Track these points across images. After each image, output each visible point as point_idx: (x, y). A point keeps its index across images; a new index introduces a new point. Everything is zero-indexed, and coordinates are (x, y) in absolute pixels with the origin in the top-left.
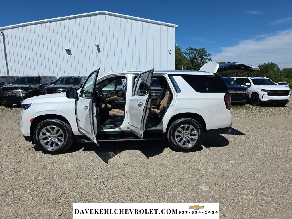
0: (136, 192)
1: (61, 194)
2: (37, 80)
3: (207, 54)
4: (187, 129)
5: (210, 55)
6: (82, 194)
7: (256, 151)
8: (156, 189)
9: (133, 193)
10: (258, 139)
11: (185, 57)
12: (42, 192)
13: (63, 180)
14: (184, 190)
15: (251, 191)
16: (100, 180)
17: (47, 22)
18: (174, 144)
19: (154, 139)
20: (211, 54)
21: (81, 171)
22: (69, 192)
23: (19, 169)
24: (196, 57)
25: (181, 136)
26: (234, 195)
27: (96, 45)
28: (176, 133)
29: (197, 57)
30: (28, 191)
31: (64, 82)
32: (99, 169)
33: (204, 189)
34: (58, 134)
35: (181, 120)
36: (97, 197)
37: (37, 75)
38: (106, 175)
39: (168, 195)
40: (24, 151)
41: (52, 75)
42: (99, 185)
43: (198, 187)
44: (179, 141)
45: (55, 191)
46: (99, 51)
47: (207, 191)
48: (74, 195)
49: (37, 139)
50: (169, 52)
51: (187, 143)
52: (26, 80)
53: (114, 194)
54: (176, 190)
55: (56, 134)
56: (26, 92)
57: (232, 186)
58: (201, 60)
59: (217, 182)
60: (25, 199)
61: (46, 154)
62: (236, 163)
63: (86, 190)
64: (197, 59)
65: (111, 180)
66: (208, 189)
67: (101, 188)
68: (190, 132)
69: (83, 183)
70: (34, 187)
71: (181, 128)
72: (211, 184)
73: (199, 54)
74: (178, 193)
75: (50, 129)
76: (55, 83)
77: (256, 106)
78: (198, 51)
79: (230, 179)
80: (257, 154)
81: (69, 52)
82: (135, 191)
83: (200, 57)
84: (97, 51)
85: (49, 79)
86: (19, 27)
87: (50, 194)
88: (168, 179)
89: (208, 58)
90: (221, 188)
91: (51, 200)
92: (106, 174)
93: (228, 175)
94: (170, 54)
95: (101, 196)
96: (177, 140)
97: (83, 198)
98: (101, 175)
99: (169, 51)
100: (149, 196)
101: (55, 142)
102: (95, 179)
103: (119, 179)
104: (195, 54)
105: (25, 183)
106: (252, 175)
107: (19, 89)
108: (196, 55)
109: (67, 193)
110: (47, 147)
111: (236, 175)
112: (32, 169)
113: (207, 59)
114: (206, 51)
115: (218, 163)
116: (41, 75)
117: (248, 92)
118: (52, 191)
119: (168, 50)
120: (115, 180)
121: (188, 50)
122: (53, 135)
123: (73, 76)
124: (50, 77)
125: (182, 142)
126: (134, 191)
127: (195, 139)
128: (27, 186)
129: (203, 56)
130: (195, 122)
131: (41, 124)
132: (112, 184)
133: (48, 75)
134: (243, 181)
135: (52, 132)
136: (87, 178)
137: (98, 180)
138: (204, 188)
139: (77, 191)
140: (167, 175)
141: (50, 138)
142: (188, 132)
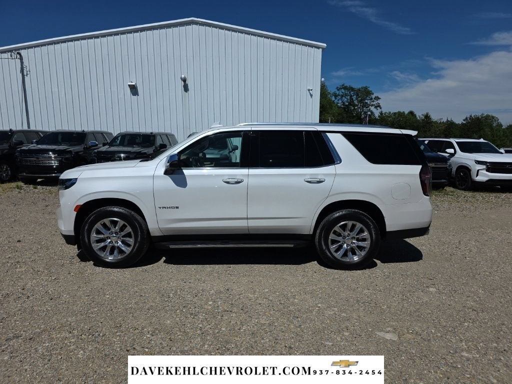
0: (268, 340)
1: (134, 340)
2: (79, 137)
3: (373, 96)
4: (352, 230)
5: (377, 98)
6: (171, 340)
7: (474, 271)
8: (301, 336)
9: (262, 341)
10: (474, 250)
11: (334, 101)
12: (101, 335)
13: (135, 315)
14: (354, 340)
15: (475, 343)
16: (200, 316)
17: (97, 37)
18: (328, 255)
19: (292, 246)
20: (379, 97)
21: (166, 300)
22: (148, 336)
23: (56, 294)
24: (353, 102)
25: (340, 242)
26: (444, 351)
27: (181, 78)
28: (332, 236)
29: (356, 102)
30: (75, 332)
31: (126, 142)
32: (196, 296)
33: (389, 339)
34: (123, 233)
35: (341, 213)
36: (198, 347)
37: (79, 129)
38: (210, 307)
39: (325, 346)
40: (63, 261)
41: (104, 129)
42: (201, 326)
43: (378, 333)
44: (337, 251)
45: (123, 333)
46: (186, 88)
47: (394, 341)
48: (158, 343)
49: (87, 241)
50: (311, 91)
51: (350, 254)
52: (60, 137)
53: (227, 342)
54: (339, 339)
55: (119, 233)
56: (61, 159)
57: (439, 335)
58: (362, 107)
59: (410, 325)
60: (72, 347)
61: (101, 268)
62: (440, 293)
63: (179, 333)
64: (354, 105)
65: (220, 317)
66: (396, 339)
67: (203, 330)
68: (357, 235)
69: (171, 322)
70: (86, 327)
71: (340, 226)
72: (401, 330)
73: (359, 97)
74: (343, 343)
75: (108, 224)
76: (111, 144)
77: (465, 190)
78: (358, 92)
79: (434, 320)
80: (477, 277)
81: (134, 89)
82: (265, 339)
83: (361, 102)
84: (183, 88)
85: (100, 137)
86: (48, 44)
87: (116, 340)
88: (321, 319)
89: (374, 103)
90: (420, 337)
91: (118, 349)
92: (210, 305)
93: (430, 313)
94: (311, 96)
95: (206, 346)
96: (333, 247)
97: (175, 349)
98: (201, 307)
99: (309, 90)
100: (290, 348)
101: (118, 247)
102: (191, 314)
103: (234, 315)
104: (351, 96)
105: (69, 319)
106: (473, 315)
107: (51, 153)
108: (354, 99)
109: (145, 338)
110: (103, 255)
111: (444, 313)
112: (79, 294)
113: (372, 105)
114: (371, 91)
115: (409, 291)
116: (86, 130)
117: (450, 165)
118: (118, 334)
119: (309, 88)
120: (226, 318)
121: (338, 90)
122: (114, 235)
123: (141, 131)
124: (102, 133)
125: (341, 252)
126: (263, 339)
127: (364, 248)
128: (72, 324)
129: (366, 101)
130: (365, 216)
131: (93, 215)
132: (222, 323)
133: (98, 129)
134: (458, 325)
135: (113, 230)
136: (178, 311)
137: (196, 315)
138: (388, 336)
139: (162, 335)
140: (319, 310)
141: (109, 240)
142: (353, 234)
